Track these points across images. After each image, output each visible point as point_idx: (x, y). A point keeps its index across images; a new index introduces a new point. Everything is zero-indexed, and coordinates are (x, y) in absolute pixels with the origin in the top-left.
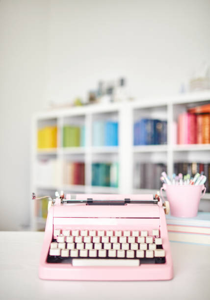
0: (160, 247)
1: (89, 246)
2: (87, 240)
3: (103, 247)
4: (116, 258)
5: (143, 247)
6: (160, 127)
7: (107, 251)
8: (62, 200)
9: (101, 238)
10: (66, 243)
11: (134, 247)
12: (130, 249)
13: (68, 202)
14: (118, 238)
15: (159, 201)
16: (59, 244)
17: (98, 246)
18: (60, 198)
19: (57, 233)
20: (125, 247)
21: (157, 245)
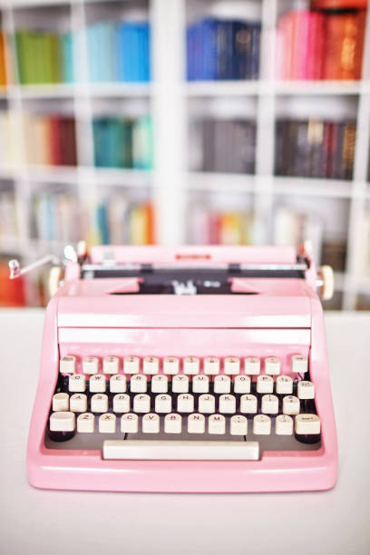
0: (309, 407)
3: (174, 407)
4: (205, 437)
6: (244, 39)
7: (185, 417)
10: (90, 395)
21: (302, 402)
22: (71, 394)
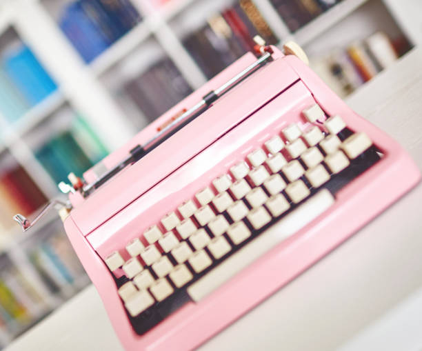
0: (346, 134)
1: (200, 238)
2: (187, 229)
3: (230, 221)
4: (275, 220)
5: (313, 157)
7: (246, 221)
8: (81, 191)
9: (211, 205)
10: (149, 268)
11: (294, 171)
12: (287, 181)
13: (97, 185)
14: (247, 179)
15: (271, 52)
16: (136, 281)
17: (219, 225)
18: (76, 189)
19: (115, 262)
20: (276, 185)
21: (338, 135)
22: (132, 280)
